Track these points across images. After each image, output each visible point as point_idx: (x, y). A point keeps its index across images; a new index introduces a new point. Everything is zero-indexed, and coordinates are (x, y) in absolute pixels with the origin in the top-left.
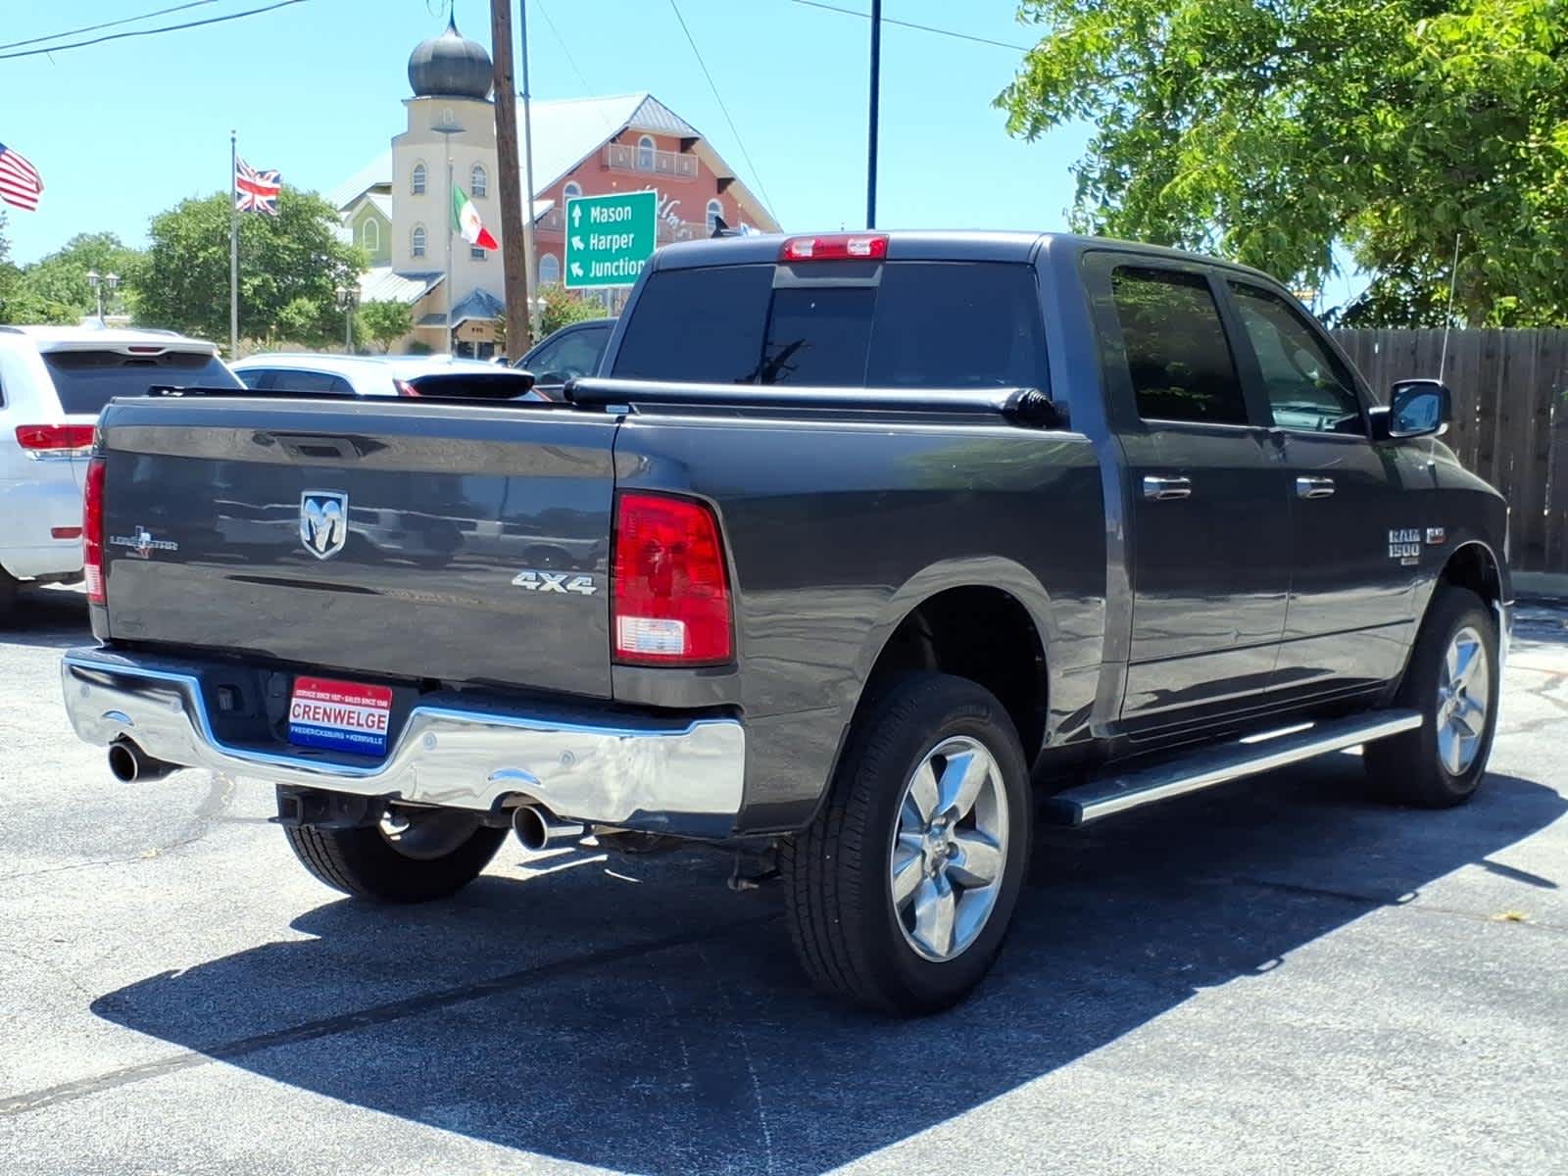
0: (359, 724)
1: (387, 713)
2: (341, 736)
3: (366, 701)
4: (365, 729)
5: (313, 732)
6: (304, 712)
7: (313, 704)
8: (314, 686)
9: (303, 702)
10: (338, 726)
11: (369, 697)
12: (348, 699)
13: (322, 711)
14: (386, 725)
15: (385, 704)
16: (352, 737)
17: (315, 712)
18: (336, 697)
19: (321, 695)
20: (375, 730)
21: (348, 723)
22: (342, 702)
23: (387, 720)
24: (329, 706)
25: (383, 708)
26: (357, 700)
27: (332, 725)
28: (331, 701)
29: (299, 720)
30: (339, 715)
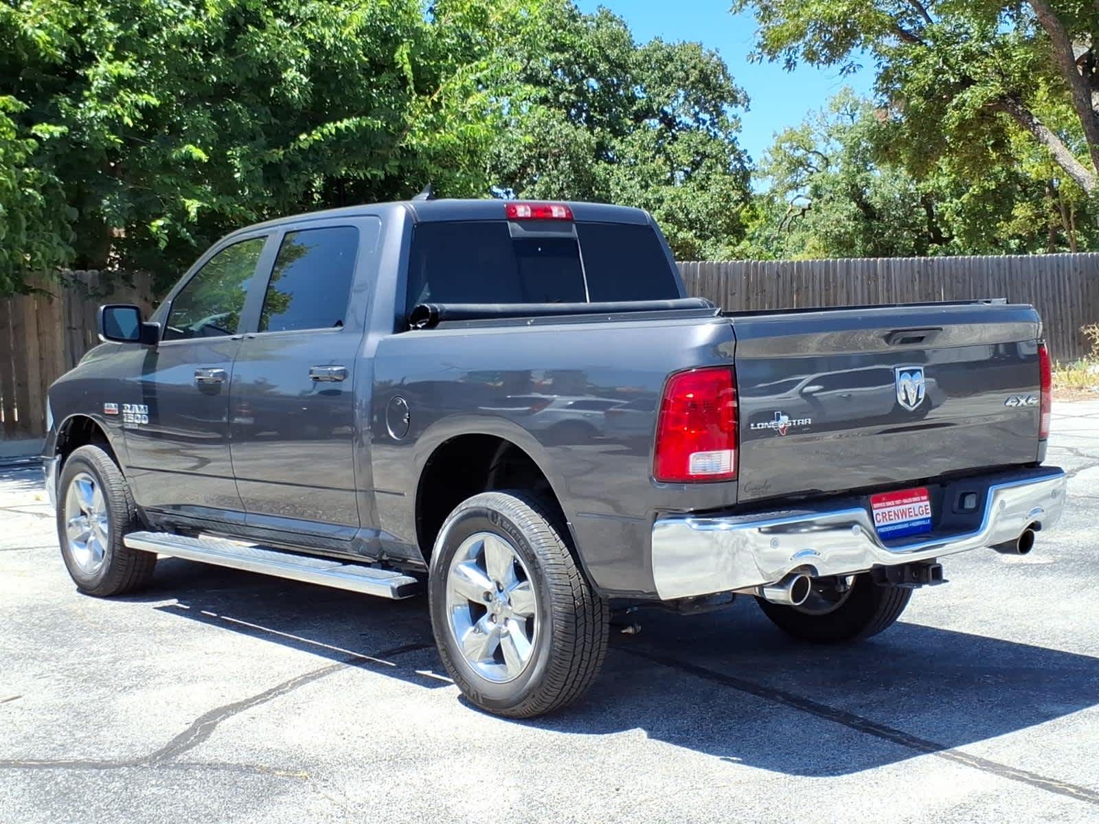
0: (916, 515)
1: (928, 503)
2: (906, 526)
3: (915, 499)
4: (920, 517)
5: (890, 529)
6: (883, 517)
7: (886, 510)
8: (884, 499)
9: (880, 511)
10: (905, 520)
11: (916, 496)
12: (905, 501)
13: (893, 513)
14: (929, 511)
15: (925, 498)
16: (914, 524)
17: (889, 516)
18: (898, 502)
19: (889, 504)
20: (925, 516)
21: (910, 516)
22: (902, 504)
23: (929, 507)
24: (896, 509)
25: (925, 501)
26: (910, 500)
27: (901, 521)
28: (896, 505)
29: (882, 524)
30: (903, 513)
